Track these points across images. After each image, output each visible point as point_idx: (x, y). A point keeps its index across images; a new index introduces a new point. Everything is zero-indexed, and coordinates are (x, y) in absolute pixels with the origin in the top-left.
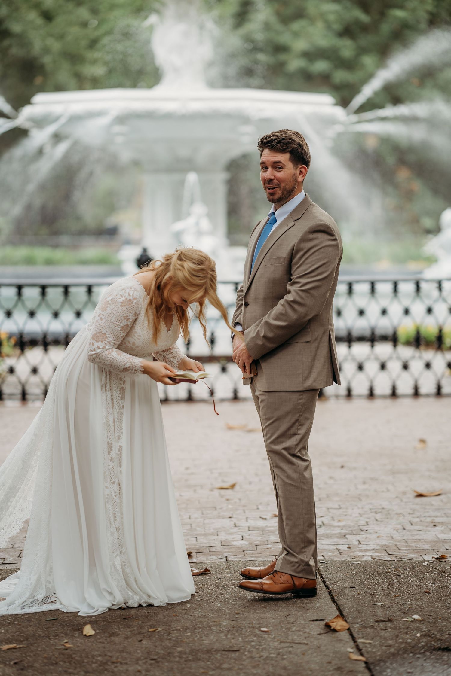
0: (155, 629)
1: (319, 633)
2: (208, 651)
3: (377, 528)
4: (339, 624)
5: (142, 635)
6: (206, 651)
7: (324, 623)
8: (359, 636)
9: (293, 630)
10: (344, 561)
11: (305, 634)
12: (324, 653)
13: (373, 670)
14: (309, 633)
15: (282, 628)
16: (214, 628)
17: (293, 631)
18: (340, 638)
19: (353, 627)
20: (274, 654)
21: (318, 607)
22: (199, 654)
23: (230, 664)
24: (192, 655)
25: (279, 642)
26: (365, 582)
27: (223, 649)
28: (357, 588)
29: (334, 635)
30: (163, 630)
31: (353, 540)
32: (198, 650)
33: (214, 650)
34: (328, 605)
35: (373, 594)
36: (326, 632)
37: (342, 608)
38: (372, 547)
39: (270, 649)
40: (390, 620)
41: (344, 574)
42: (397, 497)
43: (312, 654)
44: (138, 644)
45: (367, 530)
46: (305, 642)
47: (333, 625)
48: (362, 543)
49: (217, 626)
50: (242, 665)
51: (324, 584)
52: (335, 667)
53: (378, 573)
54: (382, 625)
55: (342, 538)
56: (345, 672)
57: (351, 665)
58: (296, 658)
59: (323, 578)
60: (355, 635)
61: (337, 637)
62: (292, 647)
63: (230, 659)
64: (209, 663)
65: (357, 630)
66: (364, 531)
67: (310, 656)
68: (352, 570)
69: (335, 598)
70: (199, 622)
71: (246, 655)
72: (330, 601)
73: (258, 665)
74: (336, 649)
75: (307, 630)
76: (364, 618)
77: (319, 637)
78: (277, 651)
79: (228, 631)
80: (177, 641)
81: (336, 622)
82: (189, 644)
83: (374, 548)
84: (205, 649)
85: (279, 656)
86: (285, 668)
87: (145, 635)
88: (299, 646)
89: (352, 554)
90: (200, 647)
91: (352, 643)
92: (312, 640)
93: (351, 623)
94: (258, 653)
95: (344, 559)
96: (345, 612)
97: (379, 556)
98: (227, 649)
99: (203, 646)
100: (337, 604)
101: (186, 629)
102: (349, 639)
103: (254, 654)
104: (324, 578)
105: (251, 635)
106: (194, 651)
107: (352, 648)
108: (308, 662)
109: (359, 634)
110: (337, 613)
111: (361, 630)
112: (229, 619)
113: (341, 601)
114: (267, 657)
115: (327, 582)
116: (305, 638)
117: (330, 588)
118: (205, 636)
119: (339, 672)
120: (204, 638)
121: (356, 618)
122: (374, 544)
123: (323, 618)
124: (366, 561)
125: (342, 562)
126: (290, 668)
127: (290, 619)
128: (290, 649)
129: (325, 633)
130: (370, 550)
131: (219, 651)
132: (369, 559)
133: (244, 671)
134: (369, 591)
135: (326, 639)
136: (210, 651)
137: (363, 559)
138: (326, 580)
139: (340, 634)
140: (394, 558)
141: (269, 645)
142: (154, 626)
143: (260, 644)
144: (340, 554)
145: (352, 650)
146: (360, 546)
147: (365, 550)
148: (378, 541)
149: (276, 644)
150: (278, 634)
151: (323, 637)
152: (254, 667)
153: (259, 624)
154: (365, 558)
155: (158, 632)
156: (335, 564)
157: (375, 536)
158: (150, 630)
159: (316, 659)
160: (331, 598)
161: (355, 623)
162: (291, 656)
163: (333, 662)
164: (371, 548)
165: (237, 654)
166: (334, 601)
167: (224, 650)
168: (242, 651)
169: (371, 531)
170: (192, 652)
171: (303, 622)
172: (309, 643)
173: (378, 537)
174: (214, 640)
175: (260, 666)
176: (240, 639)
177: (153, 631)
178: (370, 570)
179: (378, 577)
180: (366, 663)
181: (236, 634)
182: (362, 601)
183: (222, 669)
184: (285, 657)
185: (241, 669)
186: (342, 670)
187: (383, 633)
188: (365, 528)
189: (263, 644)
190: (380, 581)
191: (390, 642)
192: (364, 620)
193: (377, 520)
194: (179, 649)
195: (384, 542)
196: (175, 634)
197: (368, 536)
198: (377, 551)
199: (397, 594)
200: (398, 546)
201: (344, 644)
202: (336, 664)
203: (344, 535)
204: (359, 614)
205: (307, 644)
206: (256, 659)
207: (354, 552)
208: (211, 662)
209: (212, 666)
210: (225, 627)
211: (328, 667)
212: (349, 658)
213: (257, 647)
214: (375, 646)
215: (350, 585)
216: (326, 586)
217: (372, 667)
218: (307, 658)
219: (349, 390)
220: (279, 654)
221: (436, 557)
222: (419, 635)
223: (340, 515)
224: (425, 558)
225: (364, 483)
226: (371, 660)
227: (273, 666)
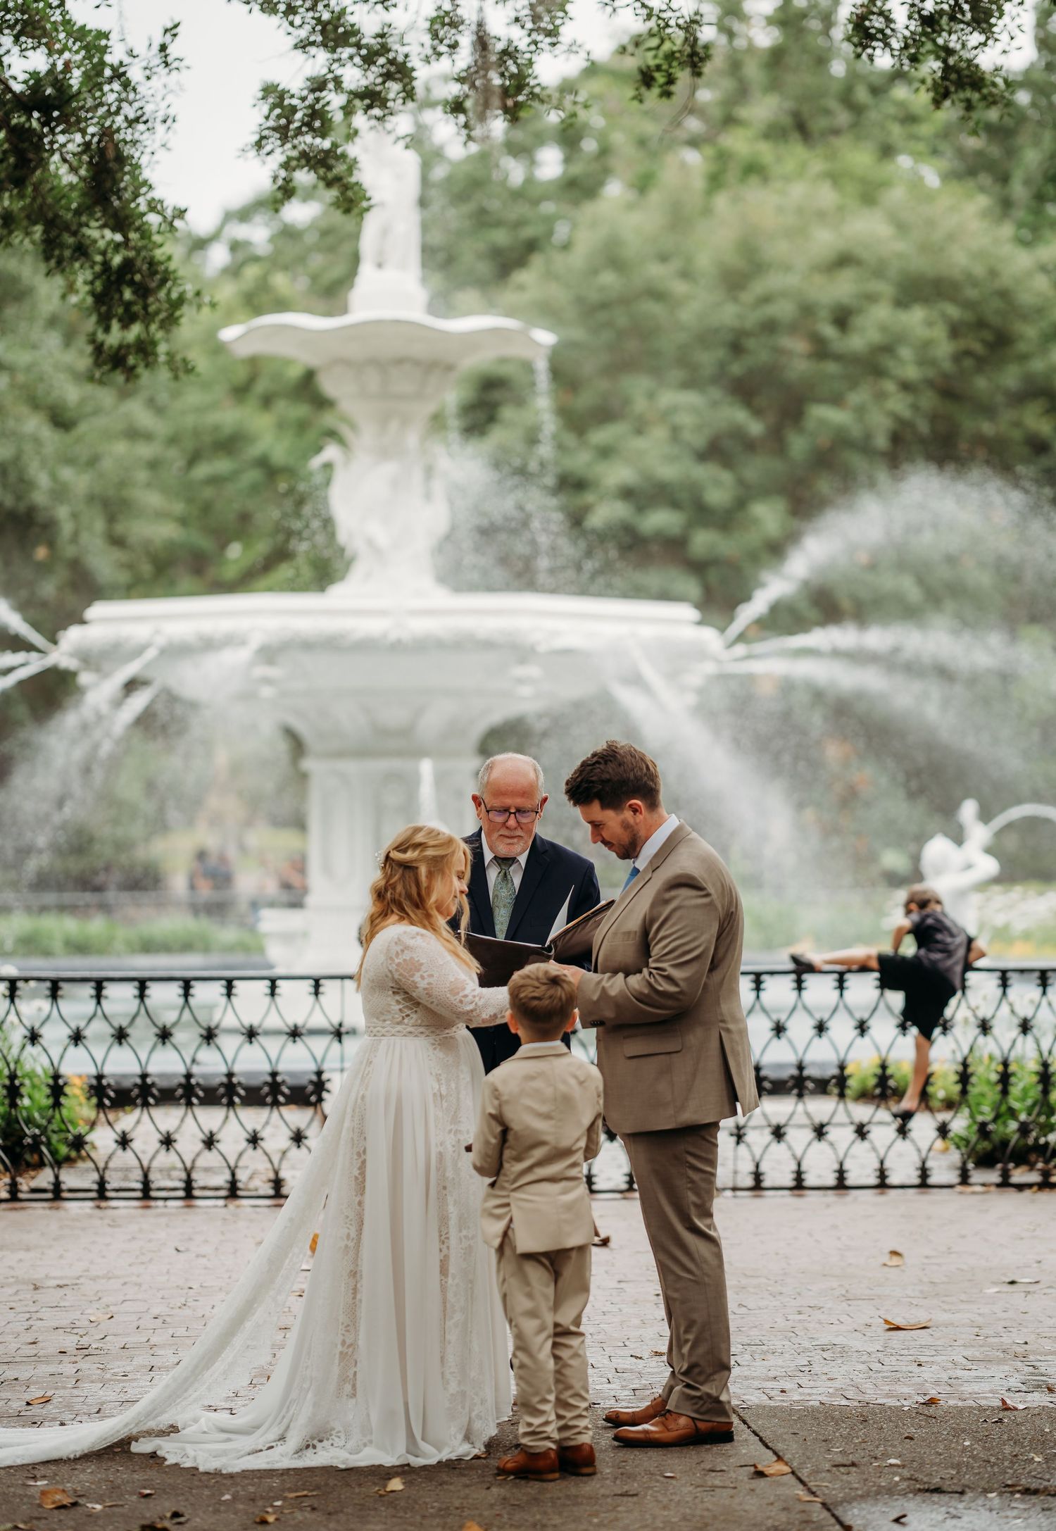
1: (751, 1477)
2: (592, 1497)
3: (826, 1368)
4: (777, 1469)
5: (488, 1482)
7: (754, 1468)
8: (811, 1480)
10: (777, 1406)
11: (731, 1480)
12: (762, 1496)
13: (834, 1510)
14: (736, 1479)
15: (694, 1473)
17: (712, 1477)
18: (780, 1482)
19: (800, 1471)
20: (688, 1497)
21: (745, 1454)
22: (580, 1499)
23: (628, 1507)
24: (570, 1500)
25: (693, 1486)
26: (814, 1428)
27: (613, 1494)
28: (802, 1433)
29: (769, 1480)
31: (789, 1382)
32: (576, 1496)
33: (600, 1495)
34: (760, 1452)
35: (825, 1441)
37: (781, 1453)
38: (820, 1390)
39: (682, 1493)
40: (853, 1464)
41: (779, 1420)
42: (856, 1330)
43: (744, 1497)
45: (810, 1371)
46: (732, 1487)
47: (769, 1470)
48: (803, 1386)
50: (646, 1507)
51: (751, 1431)
52: (780, 1508)
53: (833, 1418)
54: (842, 1469)
55: (772, 1381)
56: (794, 1512)
57: (802, 1506)
58: (722, 1500)
60: (805, 1479)
61: (775, 1481)
62: (714, 1491)
63: (627, 1502)
64: (596, 1507)
65: (806, 1474)
66: (807, 1372)
67: (741, 1499)
68: (791, 1415)
69: (770, 1444)
71: (648, 1499)
72: (763, 1447)
73: (669, 1507)
74: (779, 1492)
75: (734, 1475)
76: (816, 1464)
77: (753, 1481)
78: (692, 1494)
79: (615, 1478)
81: (772, 1466)
83: (823, 1391)
86: (708, 1510)
87: (493, 1482)
88: (723, 1491)
89: (789, 1399)
90: (579, 1493)
91: (801, 1487)
92: (742, 1485)
93: (798, 1468)
94: (666, 1498)
95: (776, 1404)
96: (787, 1458)
97: (831, 1401)
98: (619, 1494)
99: (583, 1492)
100: (773, 1451)
102: (797, 1482)
103: (660, 1498)
104: (750, 1425)
105: (651, 1480)
106: (571, 1496)
107: (803, 1491)
108: (741, 1505)
109: (810, 1478)
110: (775, 1458)
111: (813, 1474)
112: (613, 1467)
113: (779, 1446)
114: (679, 1501)
115: (755, 1429)
116: (732, 1483)
117: (761, 1434)
119: (786, 1512)
121: (804, 1462)
122: (824, 1387)
123: (750, 1465)
124: (812, 1406)
125: (775, 1407)
126: (715, 1509)
127: (705, 1466)
128: (711, 1493)
130: (817, 1394)
131: (608, 1496)
132: (817, 1404)
133: (649, 1513)
134: (821, 1437)
135: (762, 1483)
137: (807, 1404)
138: (753, 1426)
140: (855, 1403)
141: (678, 1489)
143: (664, 1488)
144: (770, 1399)
145: (802, 1493)
146: (801, 1389)
147: (810, 1395)
148: (829, 1384)
149: (689, 1488)
150: (690, 1479)
151: (757, 1481)
152: (664, 1509)
153: (658, 1470)
154: (810, 1403)
156: (765, 1410)
157: (824, 1378)
159: (751, 1501)
160: (764, 1444)
161: (802, 1467)
162: (713, 1499)
163: (777, 1504)
164: (819, 1392)
165: (636, 1498)
166: (768, 1447)
168: (641, 1496)
169: (817, 1372)
172: (738, 1487)
173: (829, 1378)
174: (598, 1486)
175: (673, 1508)
176: (636, 1485)
178: (818, 1415)
179: (834, 1423)
180: (822, 1503)
181: (628, 1480)
182: (810, 1447)
183: (617, 1511)
184: (705, 1500)
185: (646, 1511)
186: (791, 1510)
187: (845, 1477)
188: (807, 1369)
189: (669, 1488)
190: (837, 1427)
191: (857, 1485)
192: (818, 1465)
193: (825, 1359)
195: (839, 1385)
197: (813, 1377)
198: (828, 1395)
199: (864, 1440)
200: (863, 1390)
201: (790, 1488)
202: (780, 1506)
203: (774, 1377)
204: (807, 1459)
205: (735, 1488)
206: (665, 1502)
207: (792, 1396)
208: (599, 1506)
211: (770, 1508)
212: (799, 1499)
213: (664, 1491)
214: (834, 1489)
215: (792, 1431)
216: (754, 1432)
217: (831, 1507)
218: (737, 1500)
219: (758, 1176)
220: (696, 1497)
221: (923, 1401)
222: (897, 1479)
223: (764, 1353)
224: (905, 1403)
225: (800, 1313)
226: (828, 1501)
227: (690, 1508)
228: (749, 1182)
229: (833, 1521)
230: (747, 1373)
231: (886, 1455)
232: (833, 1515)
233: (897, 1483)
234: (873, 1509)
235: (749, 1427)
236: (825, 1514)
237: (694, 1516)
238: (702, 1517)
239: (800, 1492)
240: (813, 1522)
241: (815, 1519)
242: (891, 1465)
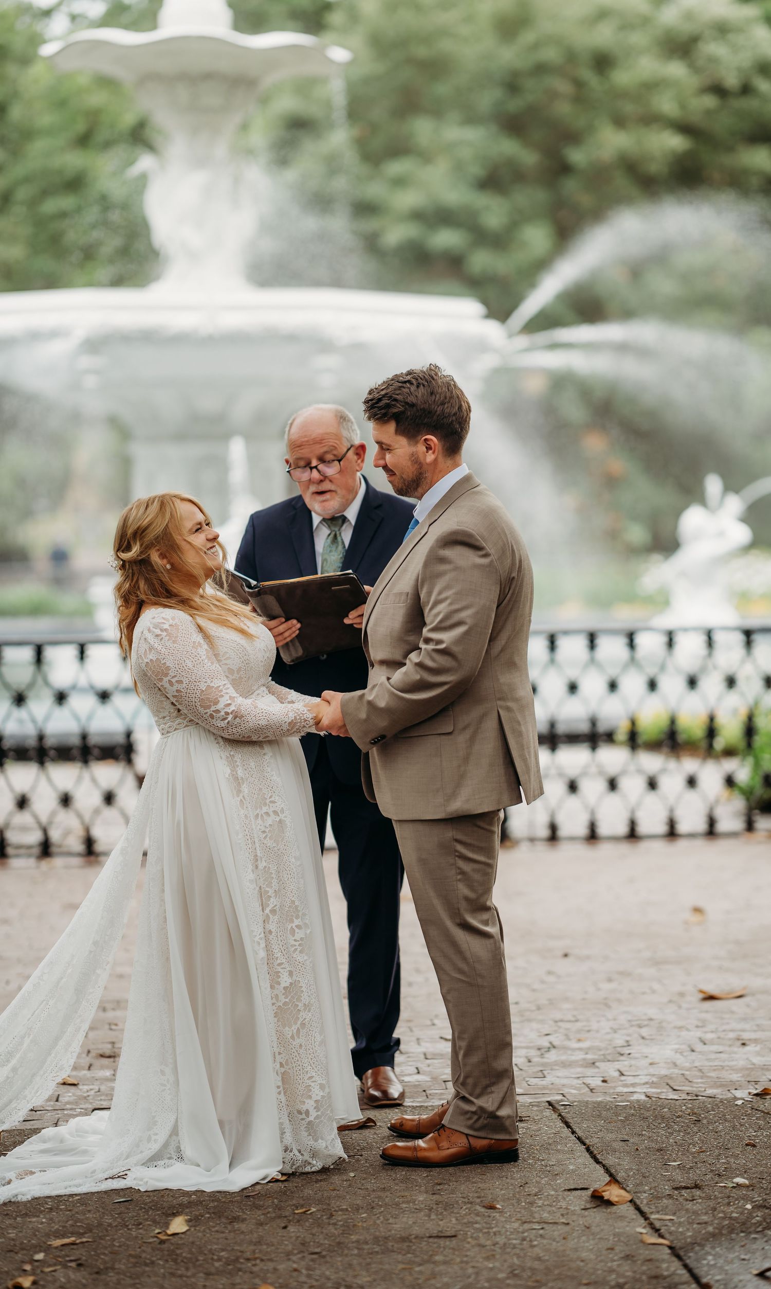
0: (304, 1210)
1: (583, 1207)
2: (404, 1239)
3: (646, 1050)
4: (613, 1193)
5: (285, 1219)
6: (400, 1238)
7: (589, 1192)
8: (651, 1211)
9: (540, 1204)
10: (601, 1102)
11: (561, 1210)
12: (598, 1237)
13: (684, 1258)
14: (567, 1208)
15: (519, 1201)
16: (404, 1206)
17: (540, 1207)
18: (620, 1215)
19: (639, 1198)
20: (516, 1239)
21: (573, 1171)
22: (391, 1244)
23: (445, 1256)
24: (379, 1245)
25: (520, 1222)
26: (644, 1132)
27: (428, 1235)
28: (631, 1140)
29: (609, 1210)
30: (318, 1210)
31: (610, 1070)
32: (386, 1238)
33: (413, 1236)
34: (588, 1167)
35: (660, 1150)
36: (595, 1206)
37: (613, 1171)
38: (644, 1079)
39: (508, 1233)
40: (697, 1186)
41: (605, 1121)
42: (670, 1001)
43: (579, 1237)
44: (281, 1232)
45: (629, 1054)
46: (563, 1220)
47: (606, 1195)
48: (625, 1073)
49: (408, 1202)
50: (467, 1256)
51: (575, 1136)
52: (622, 1255)
53: (663, 1117)
54: (684, 1194)
55: (590, 1067)
56: (639, 1262)
57: (647, 1252)
58: (554, 1243)
59: (572, 1129)
60: (645, 1209)
61: (615, 1213)
62: (542, 1228)
63: (444, 1248)
64: (409, 1255)
65: (645, 1202)
66: (626, 1055)
67: (576, 1240)
68: (617, 1115)
69: (598, 1156)
70: (376, 1198)
71: (469, 1243)
72: (592, 1161)
73: (493, 1255)
74: (617, 1230)
75: (564, 1204)
76: (653, 1185)
77: (586, 1213)
78: (521, 1235)
79: (431, 1210)
80: (348, 1227)
81: (608, 1190)
82: (368, 1229)
83: (647, 1080)
84: (398, 1236)
85: (525, 1242)
86: (539, 1259)
87: (291, 1218)
88: (555, 1227)
89: (612, 1091)
90: (389, 1233)
91: (642, 1221)
92: (575, 1218)
93: (634, 1193)
94: (488, 1240)
95: (599, 1099)
96: (620, 1176)
97: (658, 1093)
98: (434, 1235)
99: (393, 1232)
100: (604, 1166)
101: (358, 1209)
102: (636, 1214)
103: (482, 1241)
104: (573, 1127)
105: (470, 1214)
106: (380, 1239)
107: (644, 1227)
108: (576, 1250)
109: (649, 1208)
110: (608, 1179)
111: (652, 1202)
112: (427, 1192)
113: (610, 1160)
114: (505, 1244)
115: (580, 1133)
116: (562, 1215)
117: (587, 1141)
118: (392, 1217)
119: (629, 1262)
120: (391, 1221)
121: (641, 1184)
122: (646, 1075)
123: (585, 1187)
124: (638, 1101)
125: (599, 1103)
126: (547, 1258)
127: (530, 1189)
128: (541, 1232)
129: (594, 1208)
130: (640, 1084)
131: (422, 1238)
132: (643, 1097)
133: (471, 1264)
134: (654, 1145)
135: (597, 1216)
136: (408, 1238)
137: (632, 1098)
138: (577, 1130)
139: (619, 1208)
140: (684, 1096)
141: (503, 1227)
142: (302, 1206)
143: (488, 1226)
144: (592, 1092)
145: (644, 1231)
146: (623, 1078)
147: (633, 1085)
148: (652, 1070)
149: (516, 1225)
150: (515, 1211)
151: (591, 1212)
152: (488, 1258)
153: (479, 1197)
154: (635, 1097)
155: (311, 1213)
156: (587, 1107)
157: (644, 1063)
158: (296, 1212)
159: (587, 1244)
160: (592, 1157)
161: (640, 1192)
162: (545, 1241)
163: (617, 1249)
164: (643, 1081)
165: (454, 1241)
166: (597, 1161)
167: (430, 1237)
168: (460, 1237)
169: (637, 1055)
170: (376, 1240)
171: (553, 1193)
172: (571, 1222)
173: (651, 1064)
174: (410, 1223)
175: (498, 1256)
176: (454, 1219)
177: (301, 1213)
178: (647, 1114)
179: (664, 1125)
180: (670, 1248)
181: (445, 1213)
182: (644, 1161)
183: (435, 1263)
184: (535, 1243)
185: (467, 1263)
186: (635, 1259)
187: (689, 1205)
188: (626, 1051)
189: (493, 1226)
190: (669, 1131)
191: (705, 1218)
192: (655, 1187)
193: (643, 1038)
194: (354, 1238)
195: (664, 1072)
196: (339, 1217)
197: (633, 1062)
198: (653, 1084)
199: (701, 1148)
200: (688, 1078)
201: (629, 1222)
202: (621, 1252)
203: (592, 1062)
204: (644, 1179)
205: (568, 1224)
206: (488, 1248)
207: (614, 1088)
208: (413, 1254)
209: (417, 1260)
210: (422, 1204)
211: (611, 1256)
212: (642, 1242)
213: (486, 1230)
214: (680, 1224)
215: (620, 1137)
216: (579, 1139)
217: (682, 1253)
218: (571, 1244)
219: (553, 828)
220: (524, 1239)
221: (755, 1092)
222: (749, 1206)
223: (579, 1031)
224: (739, 1094)
225: (610, 980)
226: (677, 1244)
227: (518, 1256)
228: (544, 832)
229: (685, 1275)
230: (564, 1058)
231: (730, 1172)
232: (686, 1266)
233: (750, 1212)
234: (731, 1256)
235: (573, 1132)
236: (676, 1266)
237: (523, 1270)
238: (533, 1270)
239: (641, 1228)
240: (665, 1278)
241: (666, 1273)
242: (739, 1186)
